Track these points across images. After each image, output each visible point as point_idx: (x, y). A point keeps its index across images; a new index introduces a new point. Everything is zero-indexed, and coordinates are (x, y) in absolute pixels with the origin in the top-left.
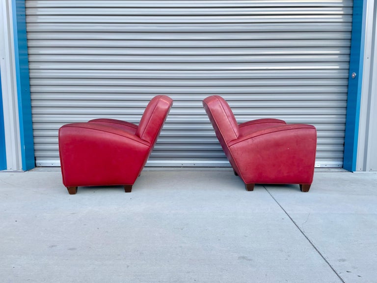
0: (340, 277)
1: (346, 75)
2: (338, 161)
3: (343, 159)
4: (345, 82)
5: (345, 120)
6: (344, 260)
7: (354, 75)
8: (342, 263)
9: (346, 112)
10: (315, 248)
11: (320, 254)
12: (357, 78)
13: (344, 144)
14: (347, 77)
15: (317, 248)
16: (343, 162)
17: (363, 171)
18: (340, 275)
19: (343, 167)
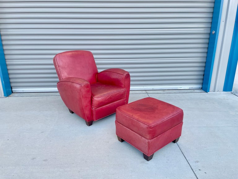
0: (195, 174)
1: (209, 32)
2: (199, 85)
3: (202, 84)
4: (207, 36)
5: (205, 60)
6: (198, 162)
7: (214, 32)
8: (197, 164)
9: (207, 56)
10: (183, 153)
11: (185, 158)
12: (215, 34)
13: (204, 75)
14: (209, 33)
15: (184, 154)
16: (202, 85)
17: (214, 92)
18: (195, 172)
19: (202, 89)
